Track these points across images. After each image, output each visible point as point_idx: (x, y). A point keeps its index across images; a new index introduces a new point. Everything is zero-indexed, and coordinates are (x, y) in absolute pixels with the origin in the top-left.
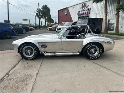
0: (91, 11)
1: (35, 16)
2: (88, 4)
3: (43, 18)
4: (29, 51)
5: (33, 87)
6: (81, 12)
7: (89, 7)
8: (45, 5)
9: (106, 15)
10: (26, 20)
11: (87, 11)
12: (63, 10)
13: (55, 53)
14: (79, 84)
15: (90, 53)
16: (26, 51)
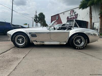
0: (78, 16)
1: (33, 21)
2: (75, 10)
3: (39, 23)
4: (20, 40)
5: (16, 67)
6: (69, 17)
7: (76, 13)
8: (41, 13)
9: (91, 18)
10: (26, 24)
11: (75, 16)
12: (55, 16)
13: (44, 42)
14: (63, 67)
15: (76, 44)
16: (18, 39)
